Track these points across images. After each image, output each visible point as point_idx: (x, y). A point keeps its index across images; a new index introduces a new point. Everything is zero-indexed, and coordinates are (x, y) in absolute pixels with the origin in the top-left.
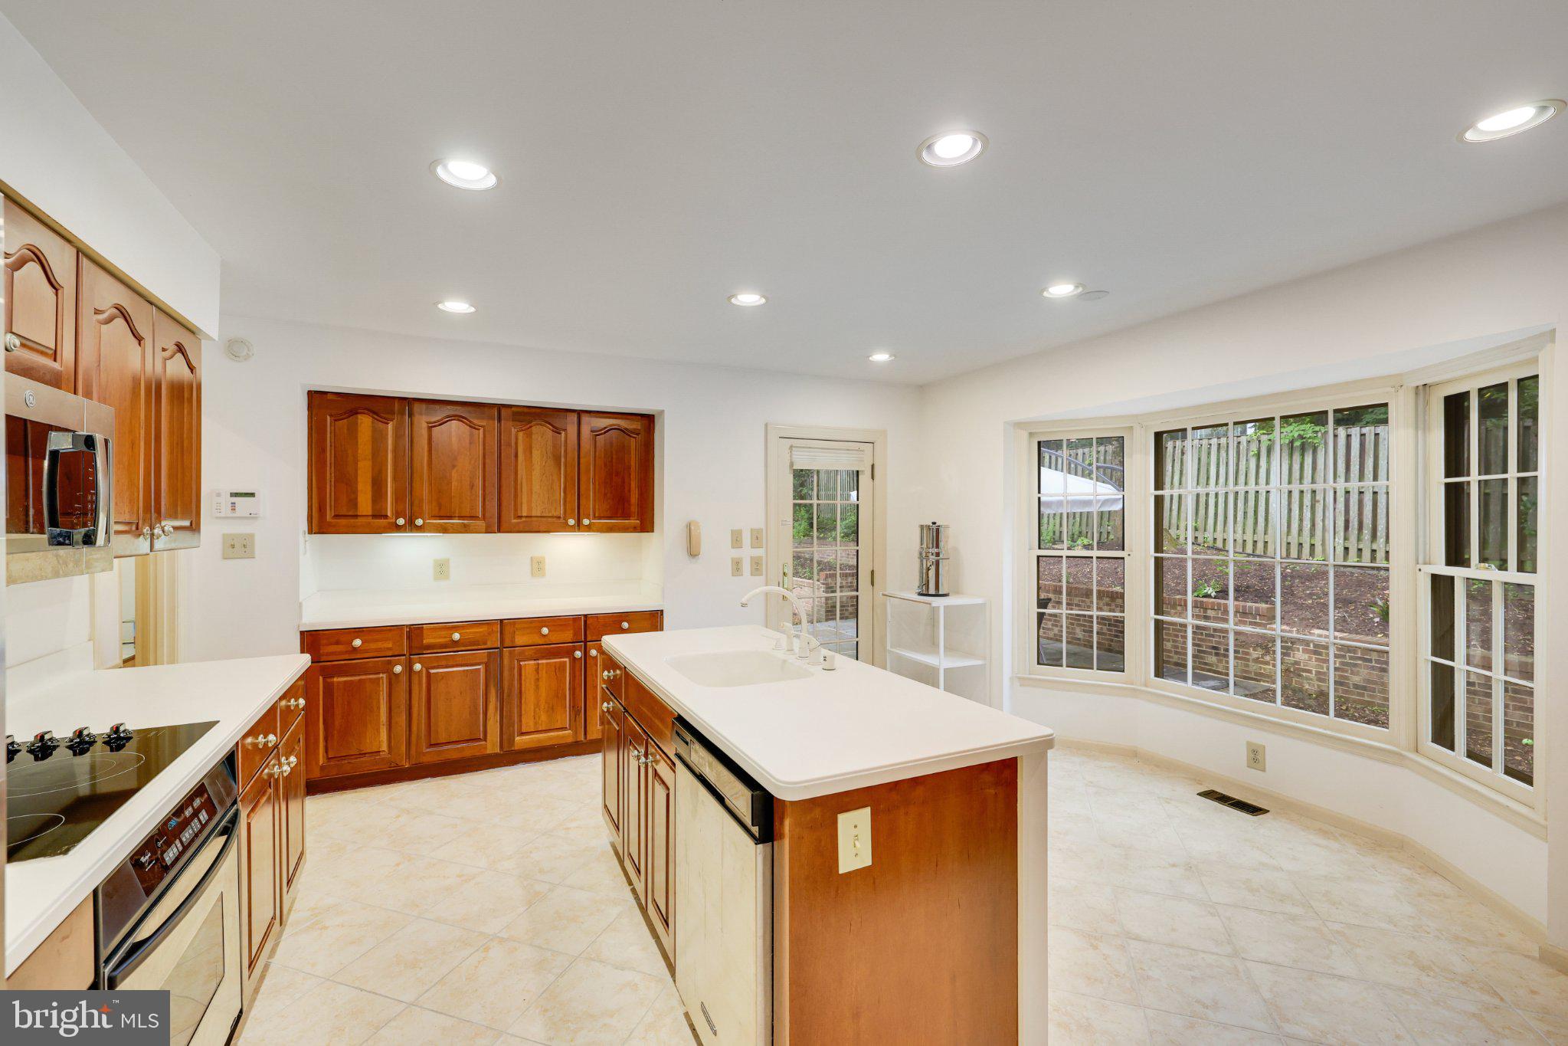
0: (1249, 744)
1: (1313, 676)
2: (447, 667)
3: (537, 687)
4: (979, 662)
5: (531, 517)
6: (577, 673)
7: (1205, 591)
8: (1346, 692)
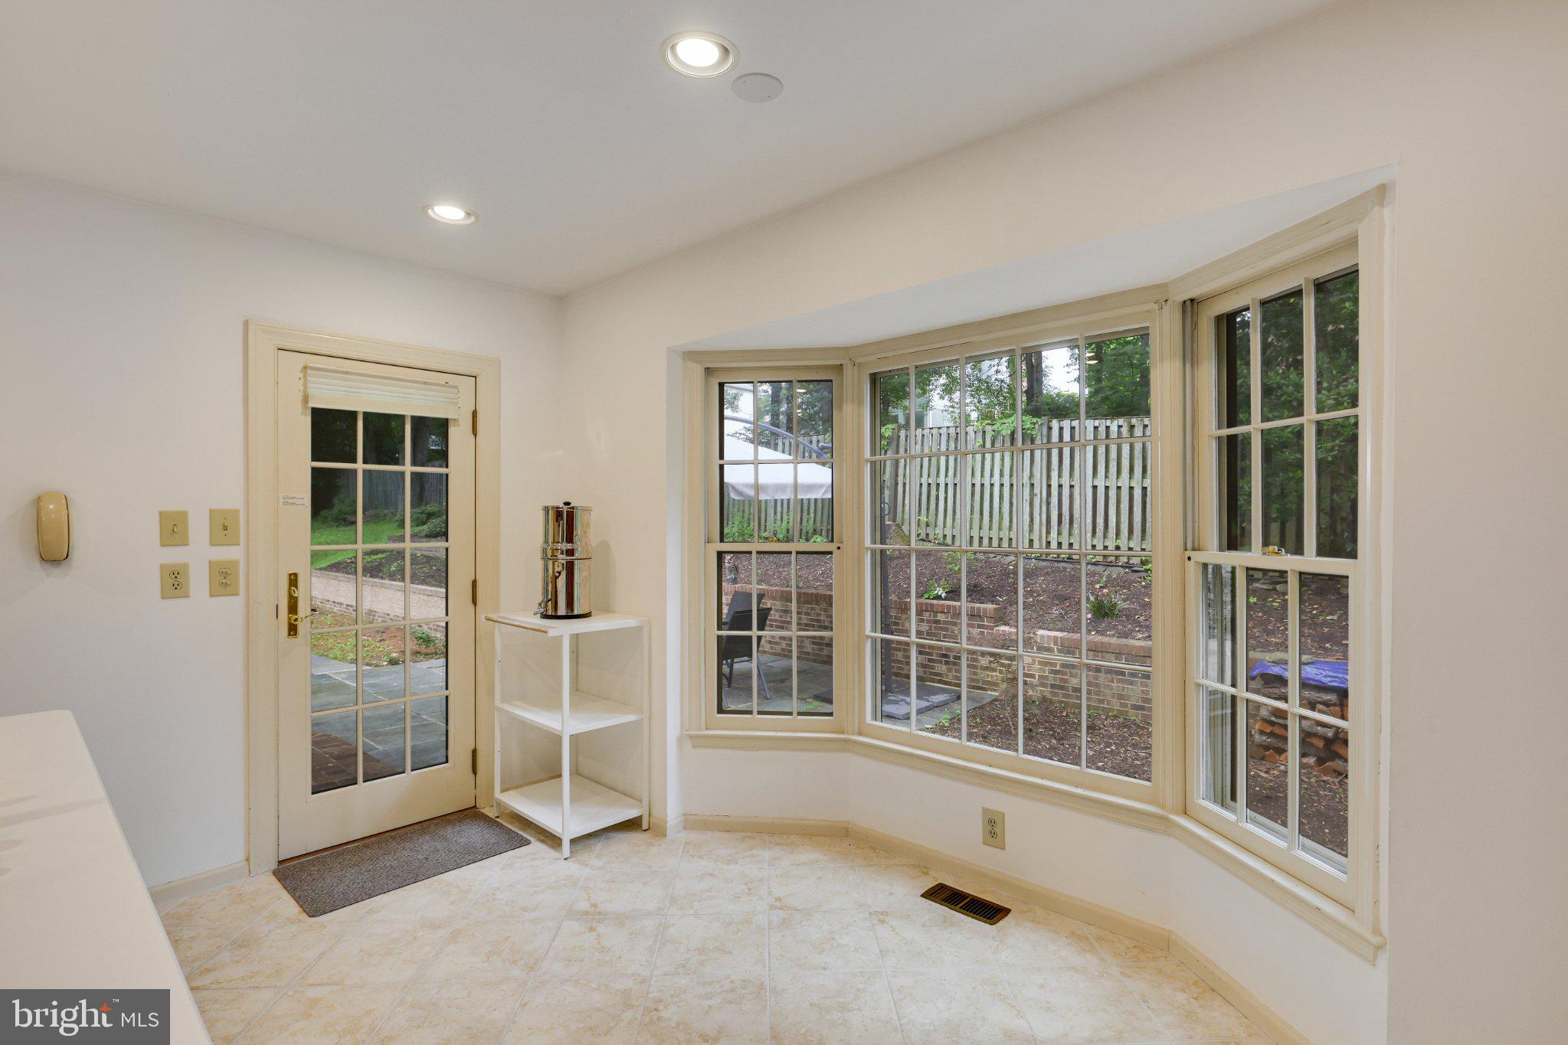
0: (985, 811)
1: (1035, 681)
4: (631, 718)
7: (936, 592)
8: (1067, 696)
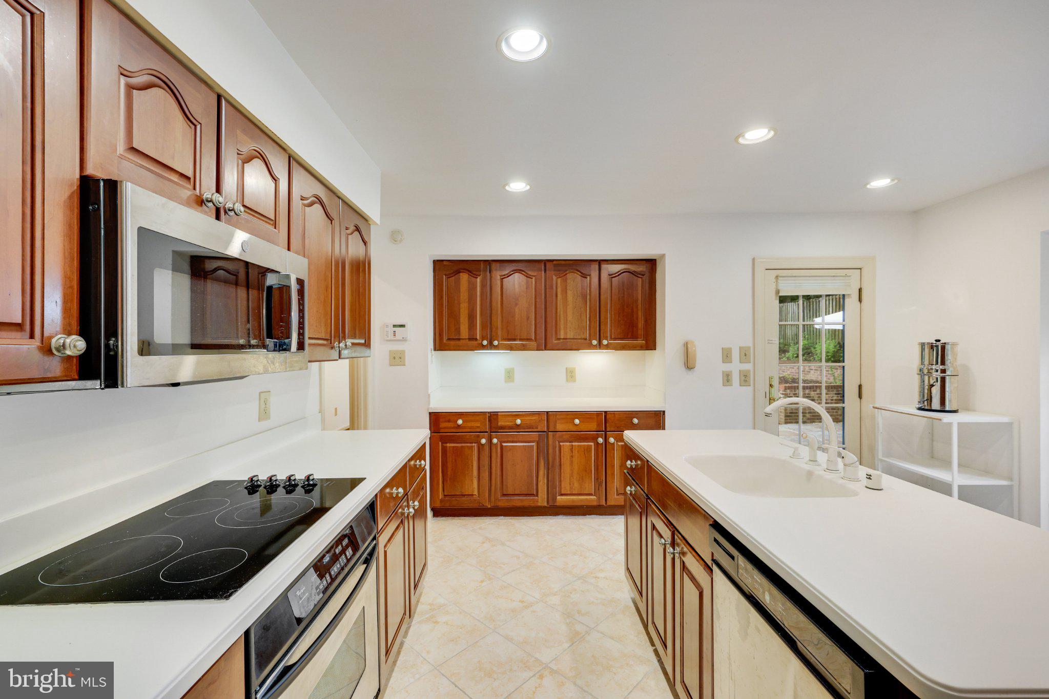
2: (513, 442)
3: (572, 462)
5: (566, 339)
6: (600, 454)
